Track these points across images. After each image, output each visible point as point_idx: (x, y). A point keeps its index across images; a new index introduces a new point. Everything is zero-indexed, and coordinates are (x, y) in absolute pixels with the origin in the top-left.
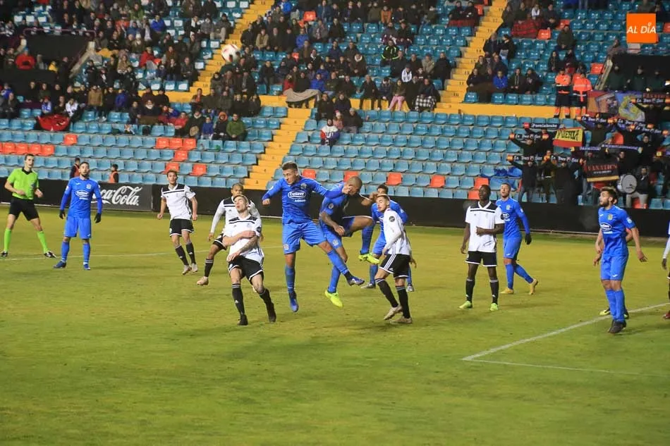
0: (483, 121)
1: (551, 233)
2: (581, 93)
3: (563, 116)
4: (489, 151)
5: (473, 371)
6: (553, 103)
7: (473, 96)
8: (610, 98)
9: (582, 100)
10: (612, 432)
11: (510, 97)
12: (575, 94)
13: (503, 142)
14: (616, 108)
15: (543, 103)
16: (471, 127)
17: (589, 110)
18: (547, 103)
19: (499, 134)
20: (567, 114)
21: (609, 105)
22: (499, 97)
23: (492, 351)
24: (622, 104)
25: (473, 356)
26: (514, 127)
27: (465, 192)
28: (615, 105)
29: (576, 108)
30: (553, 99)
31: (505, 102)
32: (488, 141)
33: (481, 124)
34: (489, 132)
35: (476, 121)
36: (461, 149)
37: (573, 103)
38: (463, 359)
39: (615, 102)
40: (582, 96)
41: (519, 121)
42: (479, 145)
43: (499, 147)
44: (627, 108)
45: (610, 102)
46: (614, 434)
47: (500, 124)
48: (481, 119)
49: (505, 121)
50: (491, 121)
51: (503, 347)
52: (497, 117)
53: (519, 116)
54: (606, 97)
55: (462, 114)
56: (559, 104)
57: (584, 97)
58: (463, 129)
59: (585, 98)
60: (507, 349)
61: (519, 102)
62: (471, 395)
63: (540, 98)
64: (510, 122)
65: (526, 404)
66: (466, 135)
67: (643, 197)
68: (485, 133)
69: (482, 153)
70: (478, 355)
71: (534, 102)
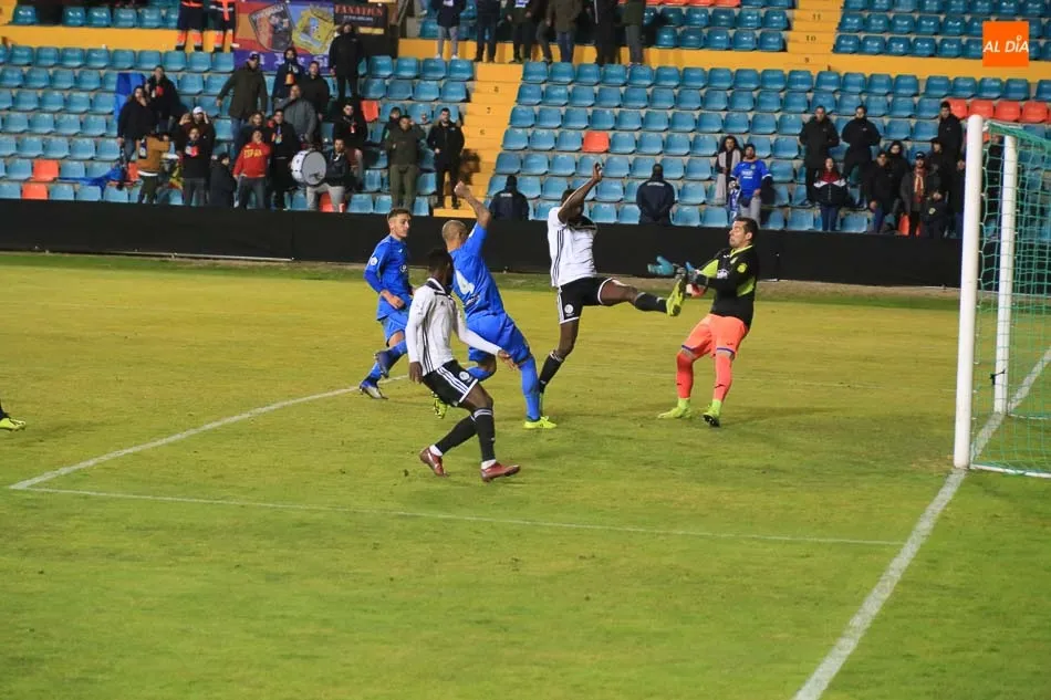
0: (47, 58)
1: (173, 257)
2: (225, 5)
3: (190, 49)
4: (59, 111)
5: (26, 507)
6: (174, 24)
7: (27, 12)
8: (277, 14)
9: (227, 18)
10: (280, 613)
11: (96, 14)
12: (213, 7)
13: (83, 95)
14: (288, 32)
15: (156, 24)
16: (26, 69)
17: (238, 36)
18: (164, 23)
19: (77, 80)
20: (198, 44)
21: (275, 27)
22: (74, 14)
23: (64, 471)
24: (299, 25)
25: (28, 482)
26: (103, 68)
27: (16, 187)
28: (286, 25)
29: (217, 33)
30: (174, 16)
31: (88, 22)
32: (57, 94)
33: (43, 62)
34: (59, 77)
35: (35, 57)
36: (8, 109)
37: (211, 22)
38: (12, 487)
39: (286, 20)
40: (226, 10)
41: (112, 58)
42: (41, 101)
43: (76, 104)
44: (306, 31)
45: (276, 20)
46: (283, 617)
47: (78, 63)
48: (44, 54)
49: (86, 56)
50: (61, 57)
51: (82, 465)
52: (73, 50)
53: (112, 49)
54: (269, 11)
55: (10, 44)
56: (184, 25)
57: (229, 12)
58: (13, 72)
59: (232, 14)
60: (91, 468)
61: (113, 22)
62: (26, 553)
63: (150, 16)
64: (97, 60)
65: (125, 565)
66: (17, 83)
67: (335, 192)
68: (52, 79)
69: (47, 116)
70: (37, 480)
71: (139, 23)
